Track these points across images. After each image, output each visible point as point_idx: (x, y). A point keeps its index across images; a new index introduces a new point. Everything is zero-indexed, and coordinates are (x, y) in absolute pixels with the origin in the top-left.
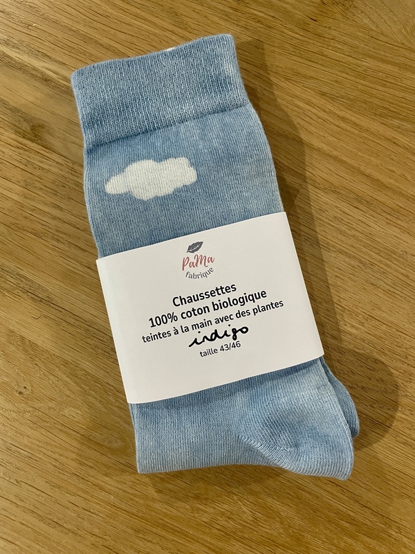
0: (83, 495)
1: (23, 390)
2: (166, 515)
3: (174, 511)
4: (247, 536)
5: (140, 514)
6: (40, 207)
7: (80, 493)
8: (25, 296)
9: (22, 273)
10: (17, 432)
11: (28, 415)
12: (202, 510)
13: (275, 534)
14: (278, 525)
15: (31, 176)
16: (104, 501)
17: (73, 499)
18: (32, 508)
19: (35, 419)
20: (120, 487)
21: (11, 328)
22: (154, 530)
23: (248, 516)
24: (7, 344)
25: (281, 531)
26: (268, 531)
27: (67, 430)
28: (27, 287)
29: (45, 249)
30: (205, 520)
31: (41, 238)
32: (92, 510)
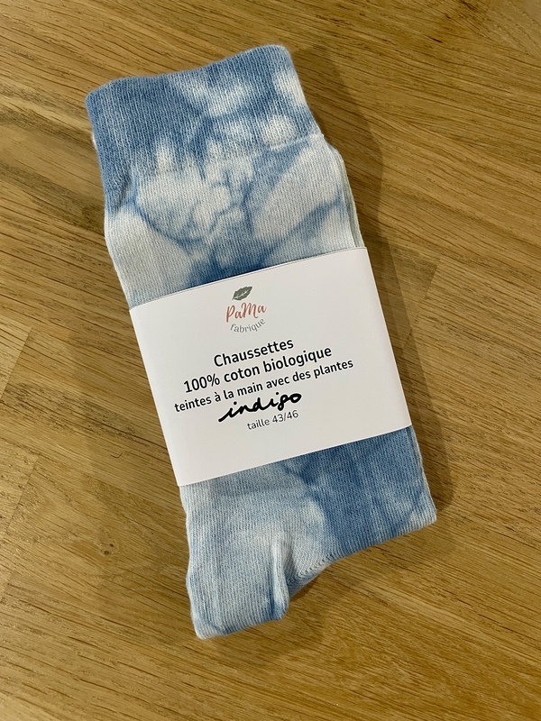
0: (199, 672)
1: (110, 549)
2: (305, 687)
3: (315, 681)
4: (406, 703)
5: (272, 689)
6: (106, 314)
7: (194, 670)
8: (98, 429)
9: (91, 400)
10: (106, 602)
11: (119, 580)
12: (350, 677)
13: (441, 697)
14: (443, 686)
15: (89, 274)
16: (226, 678)
17: (187, 678)
18: (137, 694)
19: (128, 584)
20: (244, 658)
21: (87, 471)
22: (293, 706)
23: (406, 678)
24: (83, 492)
25: (448, 692)
26: (431, 694)
27: (171, 594)
28: (100, 418)
29: (119, 367)
30: (354, 688)
31: (111, 353)
32: (212, 690)
